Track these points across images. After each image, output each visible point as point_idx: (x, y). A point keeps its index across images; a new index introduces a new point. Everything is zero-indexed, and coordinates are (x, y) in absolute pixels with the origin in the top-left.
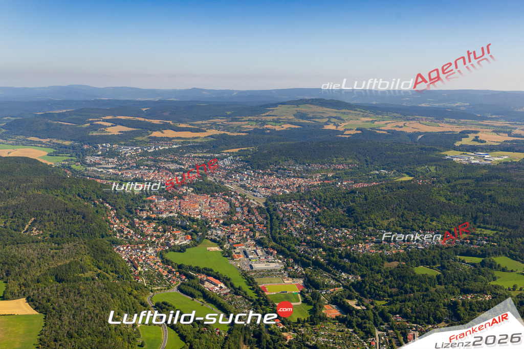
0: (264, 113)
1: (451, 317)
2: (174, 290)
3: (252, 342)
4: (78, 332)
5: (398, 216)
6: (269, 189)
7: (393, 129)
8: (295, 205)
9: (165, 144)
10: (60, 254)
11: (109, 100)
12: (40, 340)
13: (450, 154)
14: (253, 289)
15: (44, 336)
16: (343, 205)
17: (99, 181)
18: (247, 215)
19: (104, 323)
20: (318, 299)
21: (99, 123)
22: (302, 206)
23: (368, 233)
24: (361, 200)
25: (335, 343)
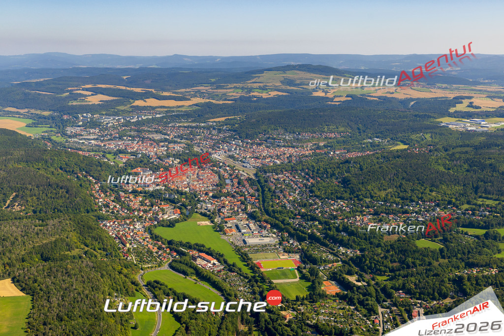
0: (250, 80)
1: (456, 292)
2: (165, 267)
3: (249, 322)
4: (68, 314)
5: (396, 187)
6: (259, 159)
7: (384, 95)
8: (287, 176)
9: (148, 113)
10: (45, 231)
11: (88, 68)
12: (29, 323)
13: (445, 121)
14: (247, 265)
15: (32, 319)
16: (337, 175)
17: (81, 153)
18: (237, 187)
19: (95, 304)
20: (316, 276)
21: (78, 92)
22: (294, 177)
23: (365, 205)
24: (356, 170)
25: (337, 322)
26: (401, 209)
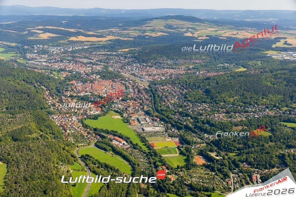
0: (144, 25)
1: (280, 164)
2: (92, 146)
4: (31, 177)
5: (240, 95)
6: (151, 76)
7: (230, 36)
8: (169, 88)
9: (79, 45)
10: (15, 122)
11: (40, 15)
12: (5, 182)
13: (270, 53)
14: (145, 145)
15: (7, 180)
17: (36, 70)
18: (137, 94)
19: (48, 170)
20: (190, 152)
21: (34, 31)
22: (174, 88)
23: (220, 106)
24: (214, 84)
25: (204, 183)
26: (244, 110)
